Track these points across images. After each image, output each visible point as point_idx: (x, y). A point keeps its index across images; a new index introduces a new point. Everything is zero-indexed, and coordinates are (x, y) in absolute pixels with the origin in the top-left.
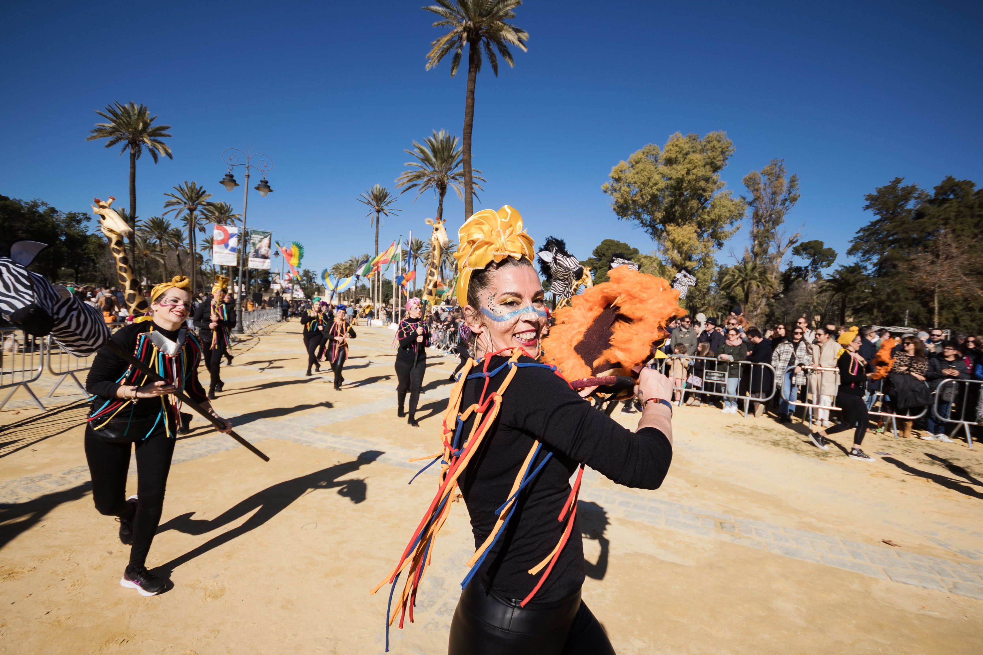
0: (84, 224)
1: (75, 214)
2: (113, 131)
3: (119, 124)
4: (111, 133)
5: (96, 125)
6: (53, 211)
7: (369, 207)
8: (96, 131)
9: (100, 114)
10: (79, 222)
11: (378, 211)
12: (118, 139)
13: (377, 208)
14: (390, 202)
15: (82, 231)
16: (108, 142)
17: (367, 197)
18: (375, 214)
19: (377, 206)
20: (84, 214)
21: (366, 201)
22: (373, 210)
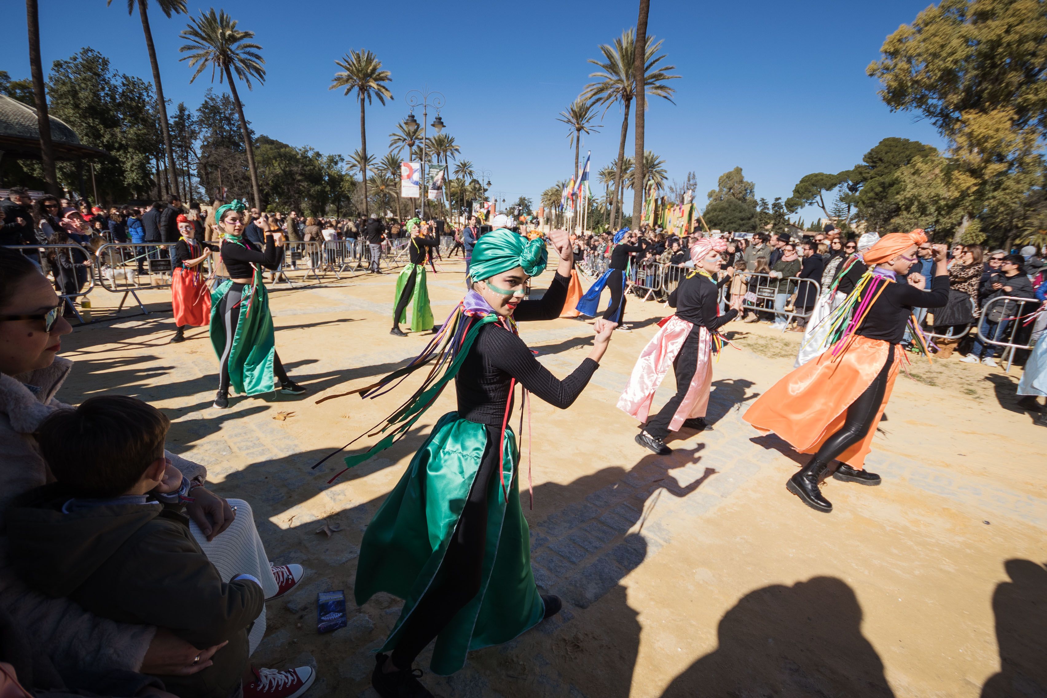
0: (340, 164)
1: (333, 156)
2: (349, 78)
3: (352, 72)
4: (347, 81)
5: (337, 75)
6: (318, 155)
7: (569, 126)
8: (336, 80)
9: (338, 64)
10: (336, 163)
11: (579, 130)
12: (352, 87)
13: (577, 126)
14: (590, 119)
15: (339, 171)
16: (346, 90)
17: (567, 115)
18: (575, 133)
19: (578, 123)
20: (340, 156)
21: (566, 120)
22: (573, 129)
